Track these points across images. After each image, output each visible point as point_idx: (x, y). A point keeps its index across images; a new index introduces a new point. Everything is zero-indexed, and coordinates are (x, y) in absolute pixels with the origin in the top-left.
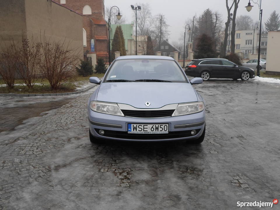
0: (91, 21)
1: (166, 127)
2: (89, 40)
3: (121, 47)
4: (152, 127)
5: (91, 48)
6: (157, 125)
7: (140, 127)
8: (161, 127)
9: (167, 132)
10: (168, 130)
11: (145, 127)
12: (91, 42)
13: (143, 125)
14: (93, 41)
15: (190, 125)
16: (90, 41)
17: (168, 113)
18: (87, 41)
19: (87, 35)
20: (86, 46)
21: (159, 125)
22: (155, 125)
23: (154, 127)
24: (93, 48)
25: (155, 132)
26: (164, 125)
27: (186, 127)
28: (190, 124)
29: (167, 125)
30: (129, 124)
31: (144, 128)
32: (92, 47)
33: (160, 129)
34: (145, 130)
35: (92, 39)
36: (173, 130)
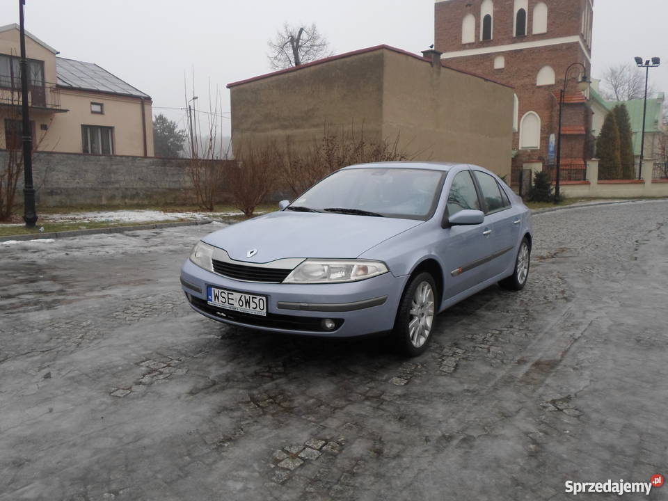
0: (552, 97)
1: (261, 301)
2: (546, 135)
3: (618, 149)
4: (240, 300)
5: (548, 151)
6: (247, 296)
7: (223, 295)
8: (254, 300)
9: (263, 313)
10: (265, 310)
11: (230, 296)
12: (549, 140)
13: (226, 292)
14: (553, 138)
15: (312, 307)
16: (548, 138)
17: (278, 275)
18: (541, 137)
19: (542, 127)
20: (539, 148)
21: (251, 296)
22: (244, 295)
23: (243, 299)
24: (552, 152)
25: (245, 309)
26: (258, 298)
27: (302, 308)
28: (310, 305)
29: (264, 298)
30: (210, 286)
31: (229, 299)
32: (551, 149)
33: (252, 305)
34: (231, 302)
35: (552, 133)
36: (275, 310)
